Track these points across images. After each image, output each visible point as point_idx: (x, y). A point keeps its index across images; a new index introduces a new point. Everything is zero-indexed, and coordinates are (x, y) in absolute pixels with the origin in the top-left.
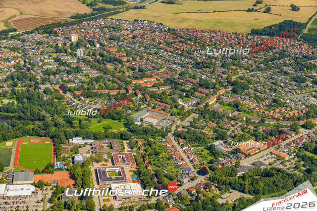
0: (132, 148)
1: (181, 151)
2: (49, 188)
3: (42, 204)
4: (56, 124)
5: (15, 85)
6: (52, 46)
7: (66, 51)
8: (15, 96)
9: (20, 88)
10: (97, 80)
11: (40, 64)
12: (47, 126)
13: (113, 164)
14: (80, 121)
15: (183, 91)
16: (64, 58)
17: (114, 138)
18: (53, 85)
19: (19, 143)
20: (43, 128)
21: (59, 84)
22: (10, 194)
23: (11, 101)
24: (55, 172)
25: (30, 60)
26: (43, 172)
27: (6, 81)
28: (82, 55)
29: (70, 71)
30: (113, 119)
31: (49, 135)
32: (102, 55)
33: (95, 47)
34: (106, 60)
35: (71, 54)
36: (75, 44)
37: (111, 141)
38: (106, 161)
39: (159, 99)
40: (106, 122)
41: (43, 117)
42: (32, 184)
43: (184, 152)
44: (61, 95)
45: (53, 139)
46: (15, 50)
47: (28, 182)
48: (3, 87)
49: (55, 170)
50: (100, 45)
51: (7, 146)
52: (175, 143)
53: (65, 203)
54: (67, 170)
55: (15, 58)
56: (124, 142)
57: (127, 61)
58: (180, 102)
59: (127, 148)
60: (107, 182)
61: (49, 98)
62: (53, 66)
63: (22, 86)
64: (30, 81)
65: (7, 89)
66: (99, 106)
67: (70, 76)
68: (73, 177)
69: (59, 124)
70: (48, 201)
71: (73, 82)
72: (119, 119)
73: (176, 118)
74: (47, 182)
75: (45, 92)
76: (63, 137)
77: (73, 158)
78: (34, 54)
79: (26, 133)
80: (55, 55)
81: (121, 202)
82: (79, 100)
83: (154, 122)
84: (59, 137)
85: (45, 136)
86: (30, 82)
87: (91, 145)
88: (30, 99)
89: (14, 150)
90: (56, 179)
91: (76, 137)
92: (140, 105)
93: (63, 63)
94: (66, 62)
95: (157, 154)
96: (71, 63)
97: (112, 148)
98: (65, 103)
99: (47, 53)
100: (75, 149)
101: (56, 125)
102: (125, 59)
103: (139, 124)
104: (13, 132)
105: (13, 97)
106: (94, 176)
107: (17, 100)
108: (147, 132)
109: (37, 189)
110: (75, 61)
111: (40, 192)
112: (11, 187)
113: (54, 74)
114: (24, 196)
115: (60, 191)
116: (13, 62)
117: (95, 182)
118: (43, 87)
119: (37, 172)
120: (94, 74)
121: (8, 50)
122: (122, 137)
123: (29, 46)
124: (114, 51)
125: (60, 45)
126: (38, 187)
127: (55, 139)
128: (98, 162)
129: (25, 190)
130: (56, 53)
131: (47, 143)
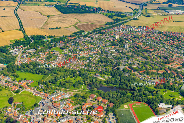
5: (106, 66)
10: (147, 64)
11: (110, 52)
18: (125, 66)
25: (103, 50)
27: (99, 63)
28: (127, 47)
33: (130, 42)
36: (119, 40)
46: (91, 43)
51: (126, 108)
63: (109, 67)
65: (102, 68)
67: (129, 60)
71: (134, 64)
75: (123, 71)
86: (112, 64)
87: (172, 108)
89: (131, 111)
91: (161, 103)
98: (138, 78)
99: (108, 45)
102: (151, 50)
105: (109, 74)
110: (126, 51)
116: (95, 51)
118: (121, 68)
120: (142, 59)
121: (88, 44)
124: (141, 45)
130: (113, 45)
131: (145, 106)
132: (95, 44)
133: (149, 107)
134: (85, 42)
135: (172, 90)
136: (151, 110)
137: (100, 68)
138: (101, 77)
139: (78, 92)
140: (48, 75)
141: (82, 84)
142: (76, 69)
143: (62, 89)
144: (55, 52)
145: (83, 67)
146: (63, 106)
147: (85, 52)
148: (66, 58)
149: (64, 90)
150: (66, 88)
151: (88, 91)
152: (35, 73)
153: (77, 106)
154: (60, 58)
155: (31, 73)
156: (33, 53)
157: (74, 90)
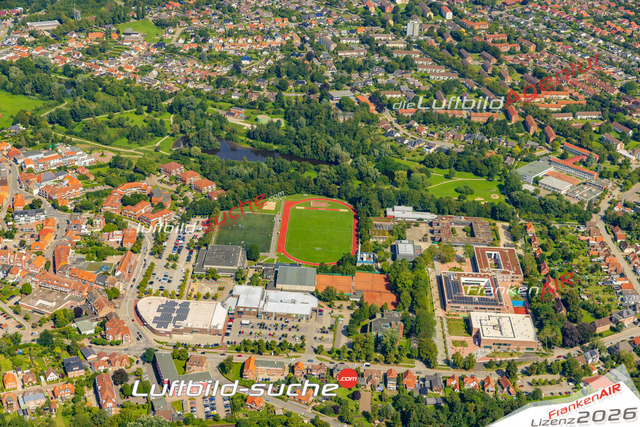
0: (515, 239)
1: (619, 257)
2: (345, 304)
3: (330, 336)
4: (361, 173)
5: (282, 87)
6: (356, 11)
7: (384, 24)
8: (282, 110)
9: (291, 94)
10: (446, 88)
11: (333, 46)
12: (343, 177)
13: (475, 269)
14: (410, 172)
15: (629, 125)
16: (380, 37)
17: (479, 214)
18: (357, 93)
19: (288, 205)
20: (336, 180)
21: (369, 91)
22: (270, 308)
23: (275, 120)
24: (358, 274)
25: (312, 38)
26: (334, 271)
27: (265, 77)
28: (416, 34)
29: (392, 66)
30: (477, 173)
31: (346, 196)
32: (457, 37)
33: (444, 17)
34: (465, 48)
35: (393, 30)
36: (402, 9)
37: (471, 220)
38: (461, 260)
39: (576, 138)
40: (463, 179)
41: (337, 157)
42: (312, 294)
43: (626, 258)
44: (372, 115)
45: (355, 204)
46: (283, 14)
47: (305, 288)
48: (259, 89)
49: (358, 268)
50: (454, 14)
51: (266, 211)
52: (608, 239)
53: (378, 340)
54: (382, 271)
55: (284, 31)
56: (499, 224)
57: (510, 53)
58: (620, 149)
59: (504, 239)
60: (462, 307)
61: (350, 120)
62: (358, 54)
63: (296, 91)
64: (312, 80)
65: (267, 93)
66: (447, 144)
67: (391, 76)
68: (392, 287)
69: (368, 175)
70: (342, 331)
71: (398, 89)
72: (489, 175)
73: (610, 184)
74: (342, 293)
75: (340, 106)
76: (375, 202)
77: (394, 249)
78: (320, 25)
79: (302, 187)
80: (362, 30)
81: (489, 351)
82: (409, 128)
83: (564, 188)
84: (367, 202)
85: (339, 197)
86: (311, 84)
87: (431, 224)
88: (311, 118)
89: (278, 219)
90: (359, 288)
91: (400, 205)
92: (533, 149)
93: (379, 48)
94: (383, 47)
95: (567, 258)
96: (393, 48)
97: (472, 235)
98: (380, 131)
99: (347, 24)
100: (400, 231)
101: (361, 176)
102: (505, 48)
103: (531, 188)
104: (277, 184)
105: (279, 112)
106: (435, 290)
107: (285, 118)
108: (547, 208)
109: (322, 303)
110: (402, 45)
111: (327, 310)
112: (271, 294)
113: (360, 70)
114: (297, 315)
115: (367, 315)
116: (279, 40)
117: (437, 304)
118: (337, 95)
119: (322, 269)
120: (441, 75)
121: (271, 15)
122: (495, 213)
123: (311, 7)
124: (482, 28)
125: (372, 10)
126: (325, 300)
127: (359, 205)
128: (443, 261)
129: (298, 305)
130: (365, 25)
131: (342, 210)
132: (294, 18)
133: (353, 214)
134: (265, 8)
135: (481, 175)
136: (352, 222)
137: (261, 93)
138: (247, 118)
139: (135, 154)
140: (62, 102)
141: (162, 135)
142: (170, 88)
143: (81, 143)
144: (129, 34)
145: (200, 86)
146: (50, 183)
147: (240, 41)
148: (154, 56)
149: (88, 147)
150: (97, 141)
151: (166, 156)
152: (21, 93)
153: (99, 188)
154: (133, 53)
155: (6, 93)
156: (47, 34)
157: (124, 148)
